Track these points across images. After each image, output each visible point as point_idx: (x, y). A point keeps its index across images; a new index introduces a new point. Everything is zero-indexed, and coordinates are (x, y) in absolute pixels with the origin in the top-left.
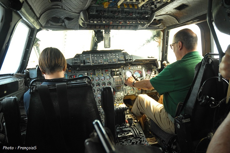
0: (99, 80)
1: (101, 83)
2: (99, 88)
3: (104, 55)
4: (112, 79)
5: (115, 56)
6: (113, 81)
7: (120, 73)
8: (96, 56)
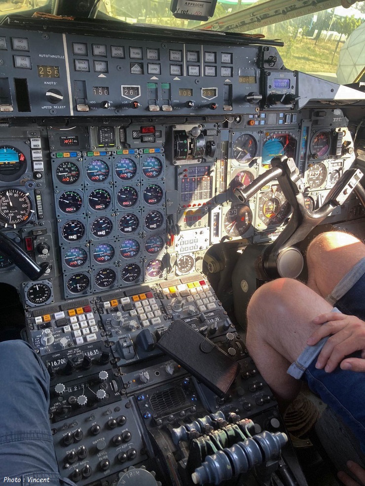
0: (106, 175)
1: (117, 190)
2: (103, 213)
3: (151, 55)
4: (168, 172)
5: (215, 64)
6: (172, 181)
7: (209, 145)
8: (104, 58)
